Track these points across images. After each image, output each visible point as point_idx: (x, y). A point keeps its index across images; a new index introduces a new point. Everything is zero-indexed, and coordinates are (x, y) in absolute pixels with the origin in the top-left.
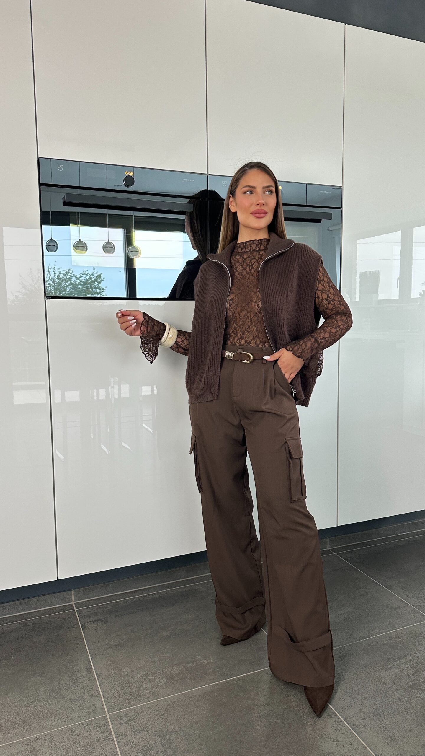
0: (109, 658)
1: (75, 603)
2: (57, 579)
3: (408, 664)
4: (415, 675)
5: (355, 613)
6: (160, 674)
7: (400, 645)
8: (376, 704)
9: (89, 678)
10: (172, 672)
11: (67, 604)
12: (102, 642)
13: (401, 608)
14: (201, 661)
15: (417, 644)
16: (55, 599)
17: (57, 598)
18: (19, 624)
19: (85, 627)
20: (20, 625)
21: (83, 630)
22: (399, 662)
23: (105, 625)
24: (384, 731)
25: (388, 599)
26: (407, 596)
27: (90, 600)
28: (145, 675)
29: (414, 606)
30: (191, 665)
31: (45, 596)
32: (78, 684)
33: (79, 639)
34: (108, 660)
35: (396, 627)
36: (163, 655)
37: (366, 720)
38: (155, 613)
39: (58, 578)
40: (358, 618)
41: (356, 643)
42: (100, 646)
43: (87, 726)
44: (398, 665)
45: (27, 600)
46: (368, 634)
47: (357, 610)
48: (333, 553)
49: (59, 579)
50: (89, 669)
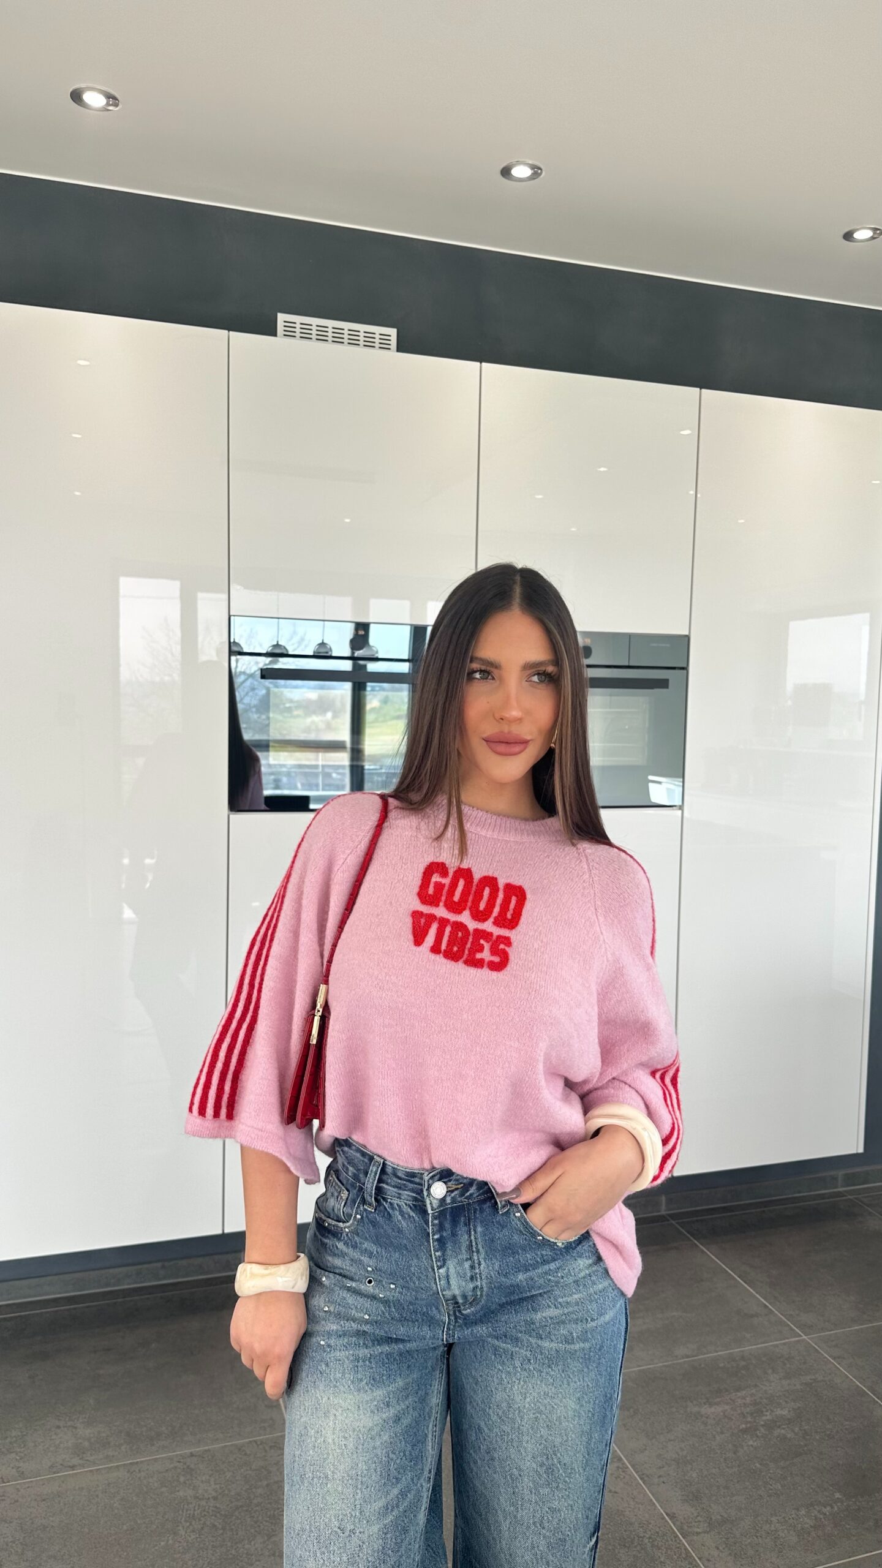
2: (220, 1232)
3: (748, 1399)
4: (755, 1415)
7: (743, 1372)
8: (684, 1450)
13: (760, 1316)
15: (770, 1371)
18: (165, 1298)
22: (736, 1395)
24: (687, 1486)
25: (743, 1300)
26: (776, 1297)
29: (782, 1314)
31: (201, 1258)
35: (743, 1344)
37: (664, 1469)
39: (223, 1231)
40: (686, 1327)
41: (674, 1364)
43: (261, 1444)
44: (731, 1400)
46: (696, 1352)
47: (688, 1315)
48: (668, 1220)
49: (226, 1231)
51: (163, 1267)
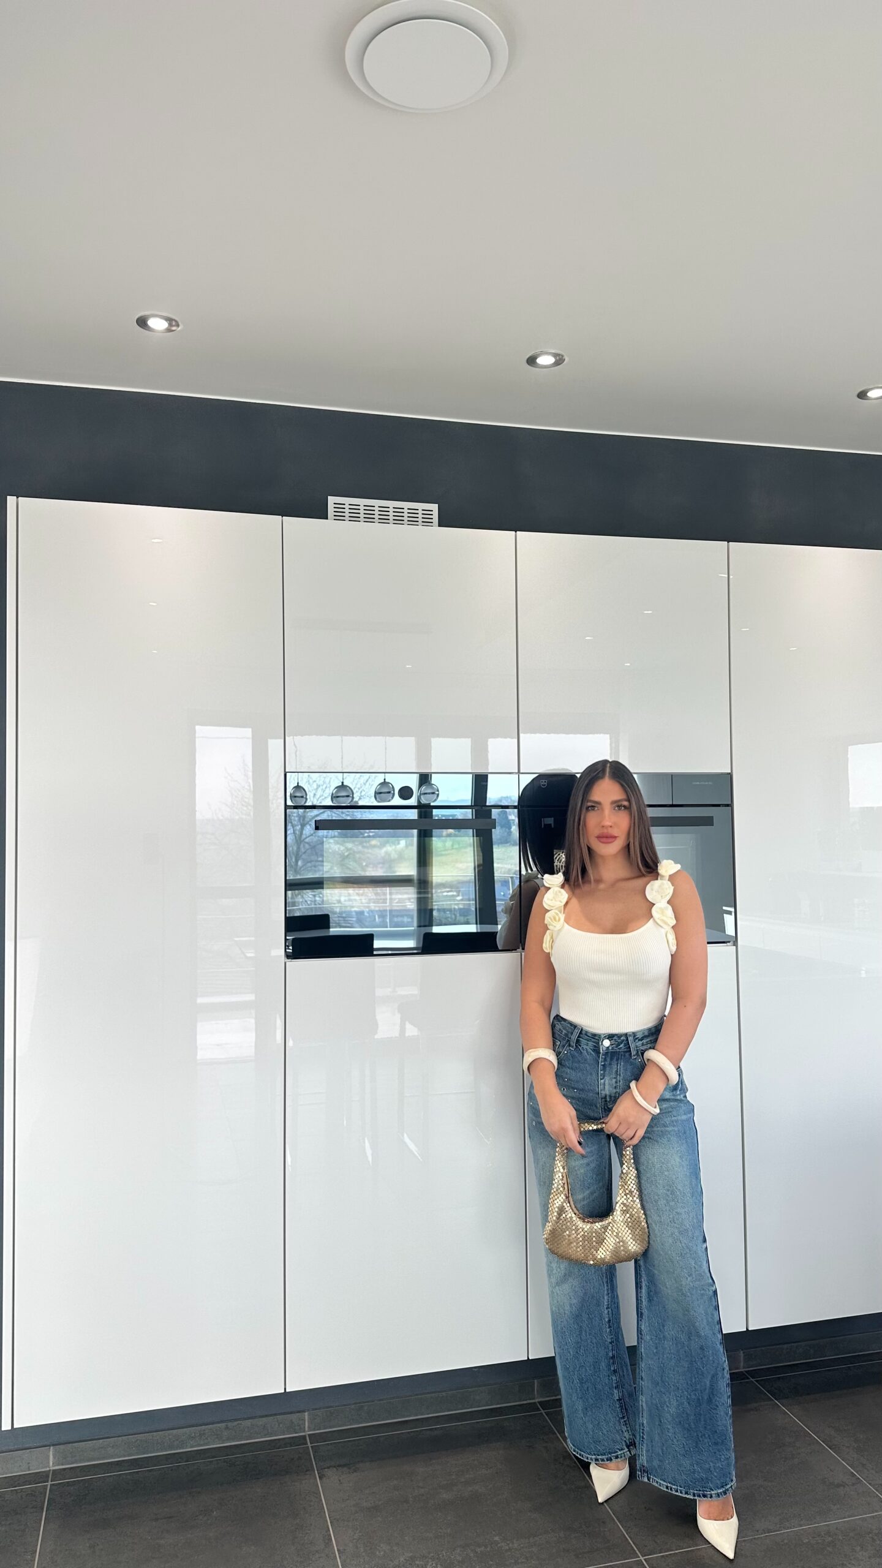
0: (358, 1527)
1: (309, 1435)
2: (283, 1391)
5: (764, 1488)
6: (433, 1559)
7: (828, 1548)
9: (326, 1556)
10: (453, 1557)
11: (297, 1435)
12: (348, 1501)
13: (846, 1486)
14: (499, 1545)
15: (858, 1548)
16: (279, 1425)
17: (281, 1423)
18: (224, 1462)
19: (325, 1476)
20: (225, 1464)
21: (319, 1477)
23: (355, 1474)
25: (828, 1468)
26: (864, 1465)
27: (335, 1431)
28: (411, 1557)
29: (870, 1484)
30: (483, 1549)
31: (264, 1419)
32: (311, 1562)
33: (314, 1493)
34: (357, 1529)
35: (830, 1518)
36: (441, 1530)
38: (434, 1461)
39: (285, 1389)
40: (768, 1498)
42: (345, 1507)
45: (236, 1423)
46: (778, 1526)
47: (770, 1484)
48: (748, 1378)
49: (287, 1391)
50: (327, 1541)
51: (227, 1428)
